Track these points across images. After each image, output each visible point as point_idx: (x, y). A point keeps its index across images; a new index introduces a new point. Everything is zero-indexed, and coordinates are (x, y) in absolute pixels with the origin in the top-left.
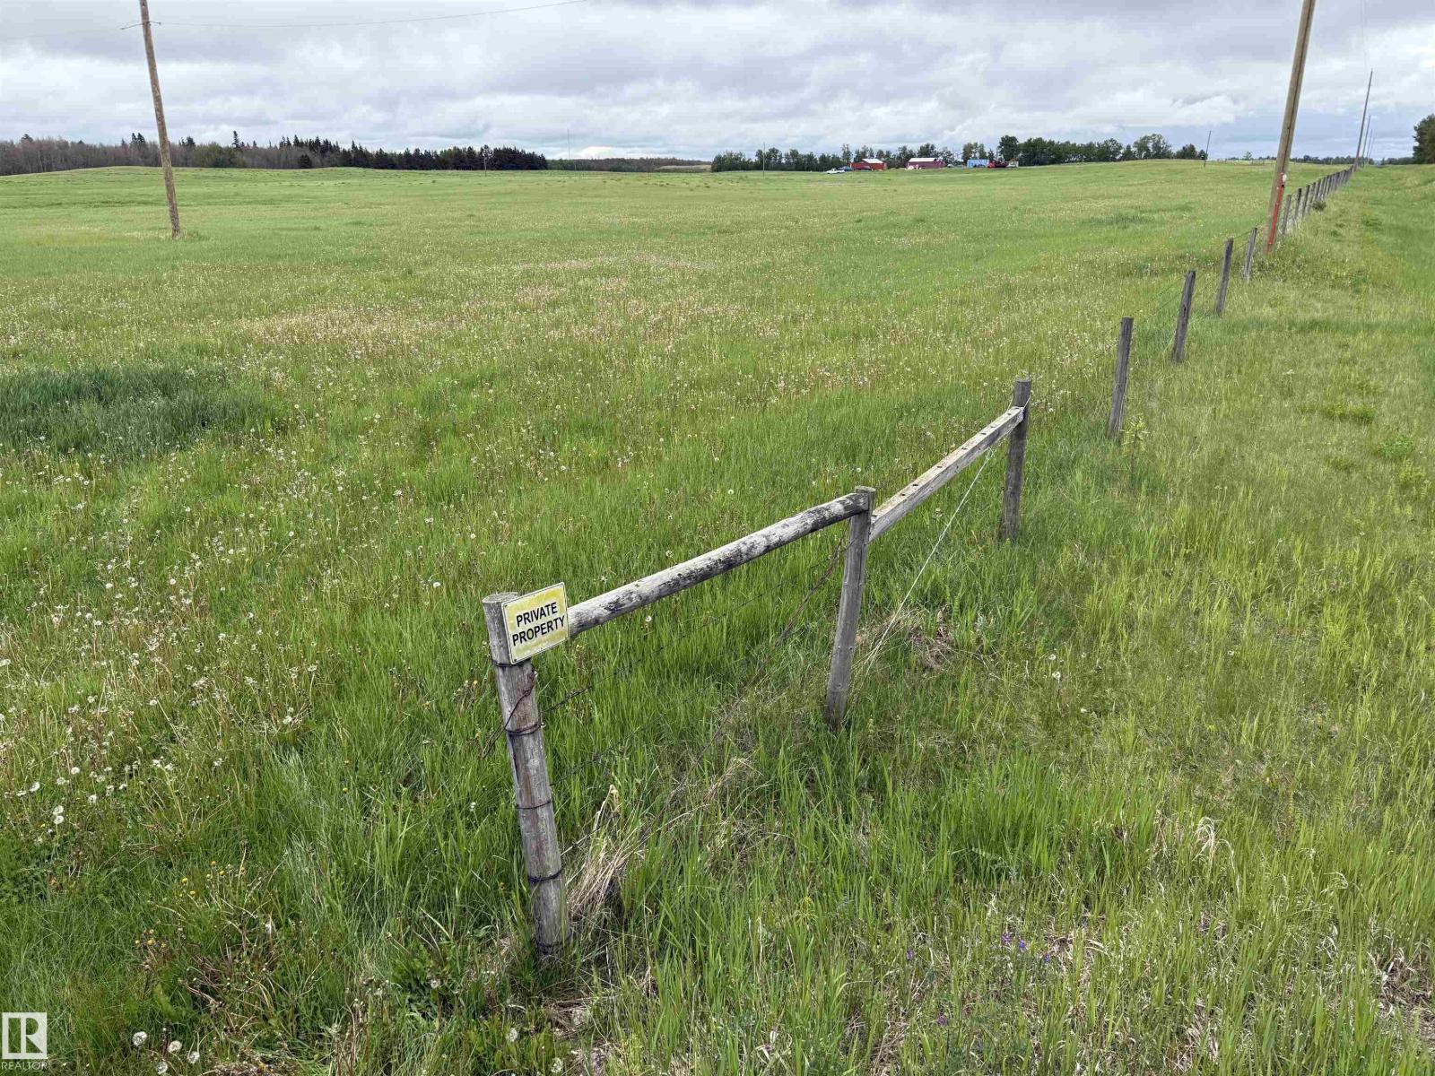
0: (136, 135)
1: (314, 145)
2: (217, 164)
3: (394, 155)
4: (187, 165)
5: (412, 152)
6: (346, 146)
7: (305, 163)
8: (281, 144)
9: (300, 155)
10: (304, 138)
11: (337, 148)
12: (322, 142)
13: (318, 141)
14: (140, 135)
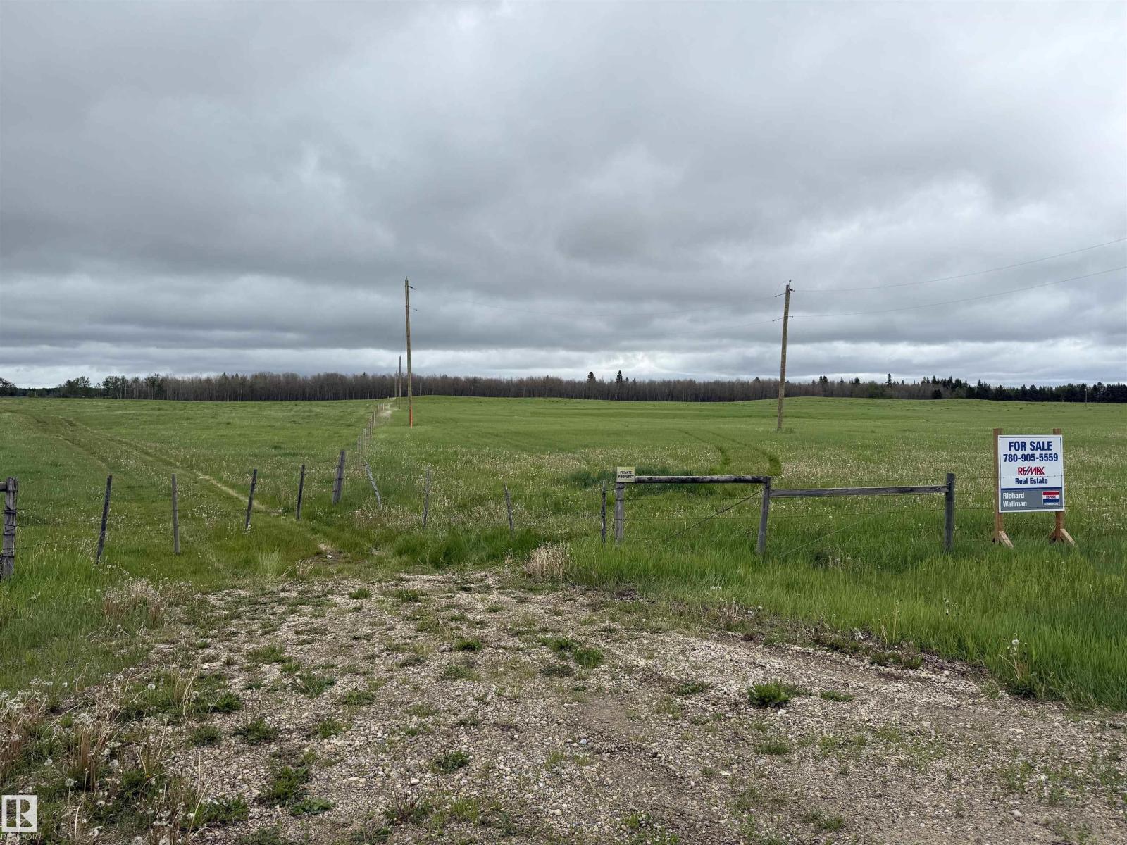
0: (823, 377)
1: (947, 383)
2: (872, 396)
3: (1012, 390)
4: (851, 396)
5: (1028, 388)
6: (973, 384)
7: (937, 395)
8: (923, 382)
9: (934, 389)
10: (939, 378)
11: (965, 384)
12: (954, 381)
13: (951, 380)
14: (825, 377)
